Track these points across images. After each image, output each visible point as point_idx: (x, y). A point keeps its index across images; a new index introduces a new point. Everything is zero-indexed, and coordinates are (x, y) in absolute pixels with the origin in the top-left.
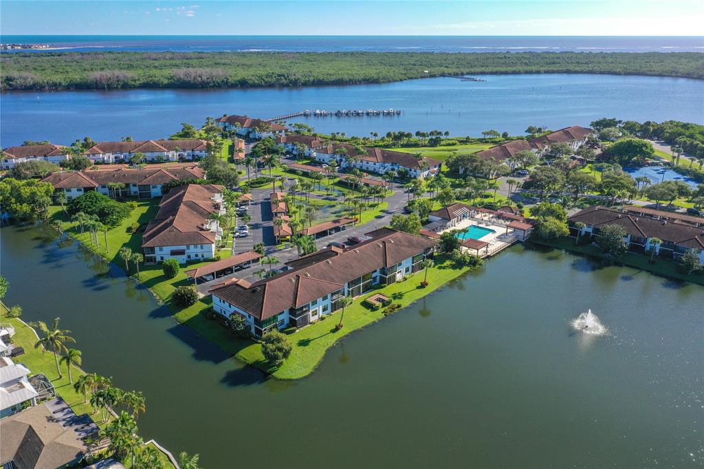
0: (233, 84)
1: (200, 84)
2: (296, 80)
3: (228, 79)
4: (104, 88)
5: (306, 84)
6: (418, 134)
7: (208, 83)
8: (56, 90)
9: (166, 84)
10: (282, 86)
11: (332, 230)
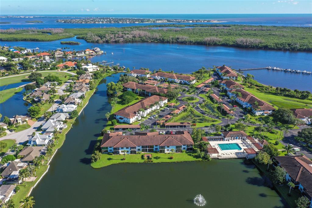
0: (260, 47)
1: (245, 46)
2: (294, 48)
3: (259, 44)
4: (206, 45)
5: (300, 50)
6: (295, 91)
7: (249, 46)
8: (191, 44)
9: (231, 45)
10: (285, 50)
11: (179, 126)
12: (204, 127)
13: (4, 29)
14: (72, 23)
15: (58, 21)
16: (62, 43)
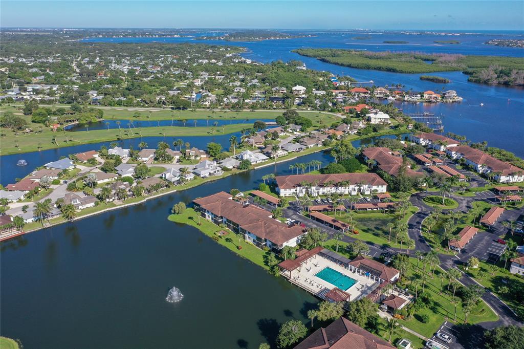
11: (328, 223)
12: (363, 242)
13: (372, 51)
14: (511, 46)
15: (487, 43)
16: (421, 79)
